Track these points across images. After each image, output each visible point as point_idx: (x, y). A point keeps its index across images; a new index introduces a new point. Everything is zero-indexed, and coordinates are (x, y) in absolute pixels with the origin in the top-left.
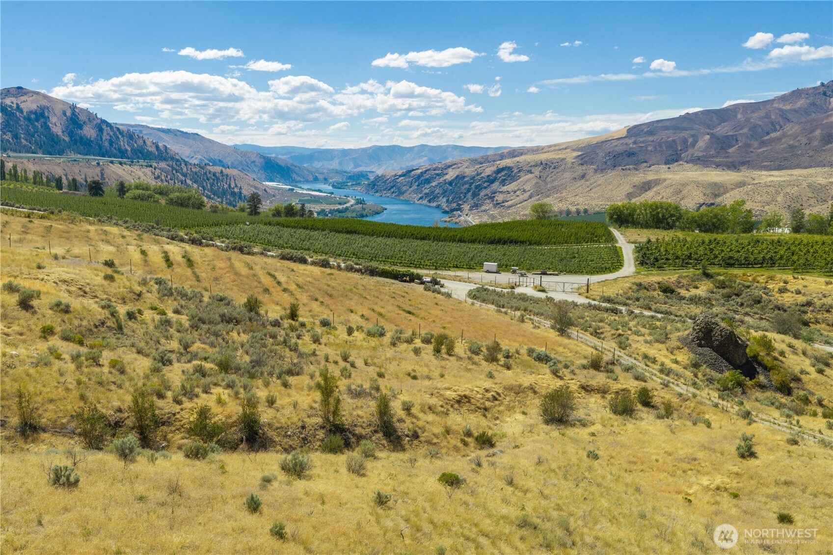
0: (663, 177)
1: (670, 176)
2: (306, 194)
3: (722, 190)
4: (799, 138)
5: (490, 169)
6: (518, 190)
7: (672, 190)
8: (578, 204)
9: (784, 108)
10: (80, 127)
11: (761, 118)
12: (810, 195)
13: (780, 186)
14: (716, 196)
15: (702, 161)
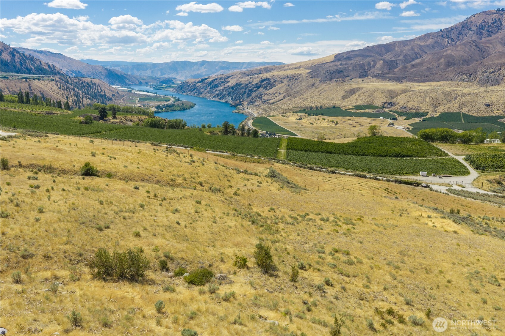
0: (361, 86)
1: (365, 86)
2: (143, 94)
3: (395, 94)
4: (432, 63)
5: (257, 79)
6: (276, 93)
7: (367, 94)
8: (315, 103)
9: (421, 44)
11: (409, 50)
12: (443, 98)
13: (427, 92)
14: (392, 97)
15: (381, 77)
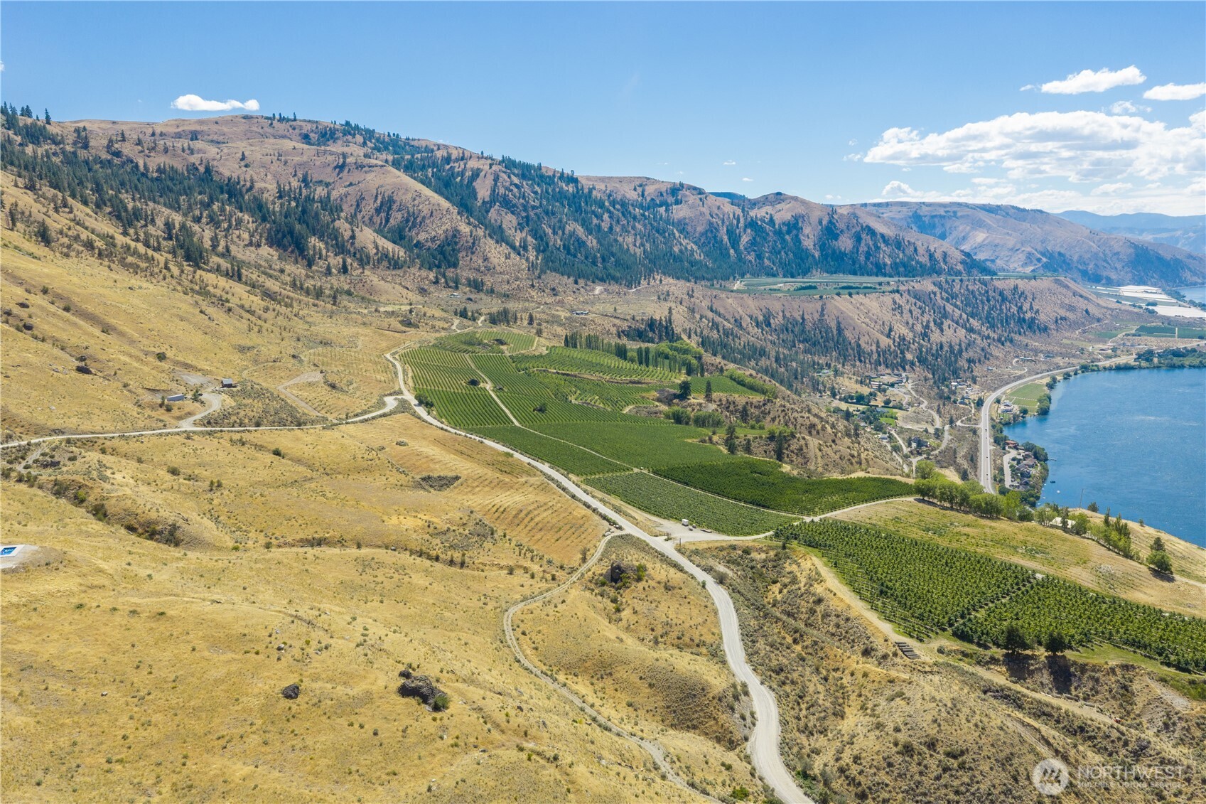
10: (836, 237)
